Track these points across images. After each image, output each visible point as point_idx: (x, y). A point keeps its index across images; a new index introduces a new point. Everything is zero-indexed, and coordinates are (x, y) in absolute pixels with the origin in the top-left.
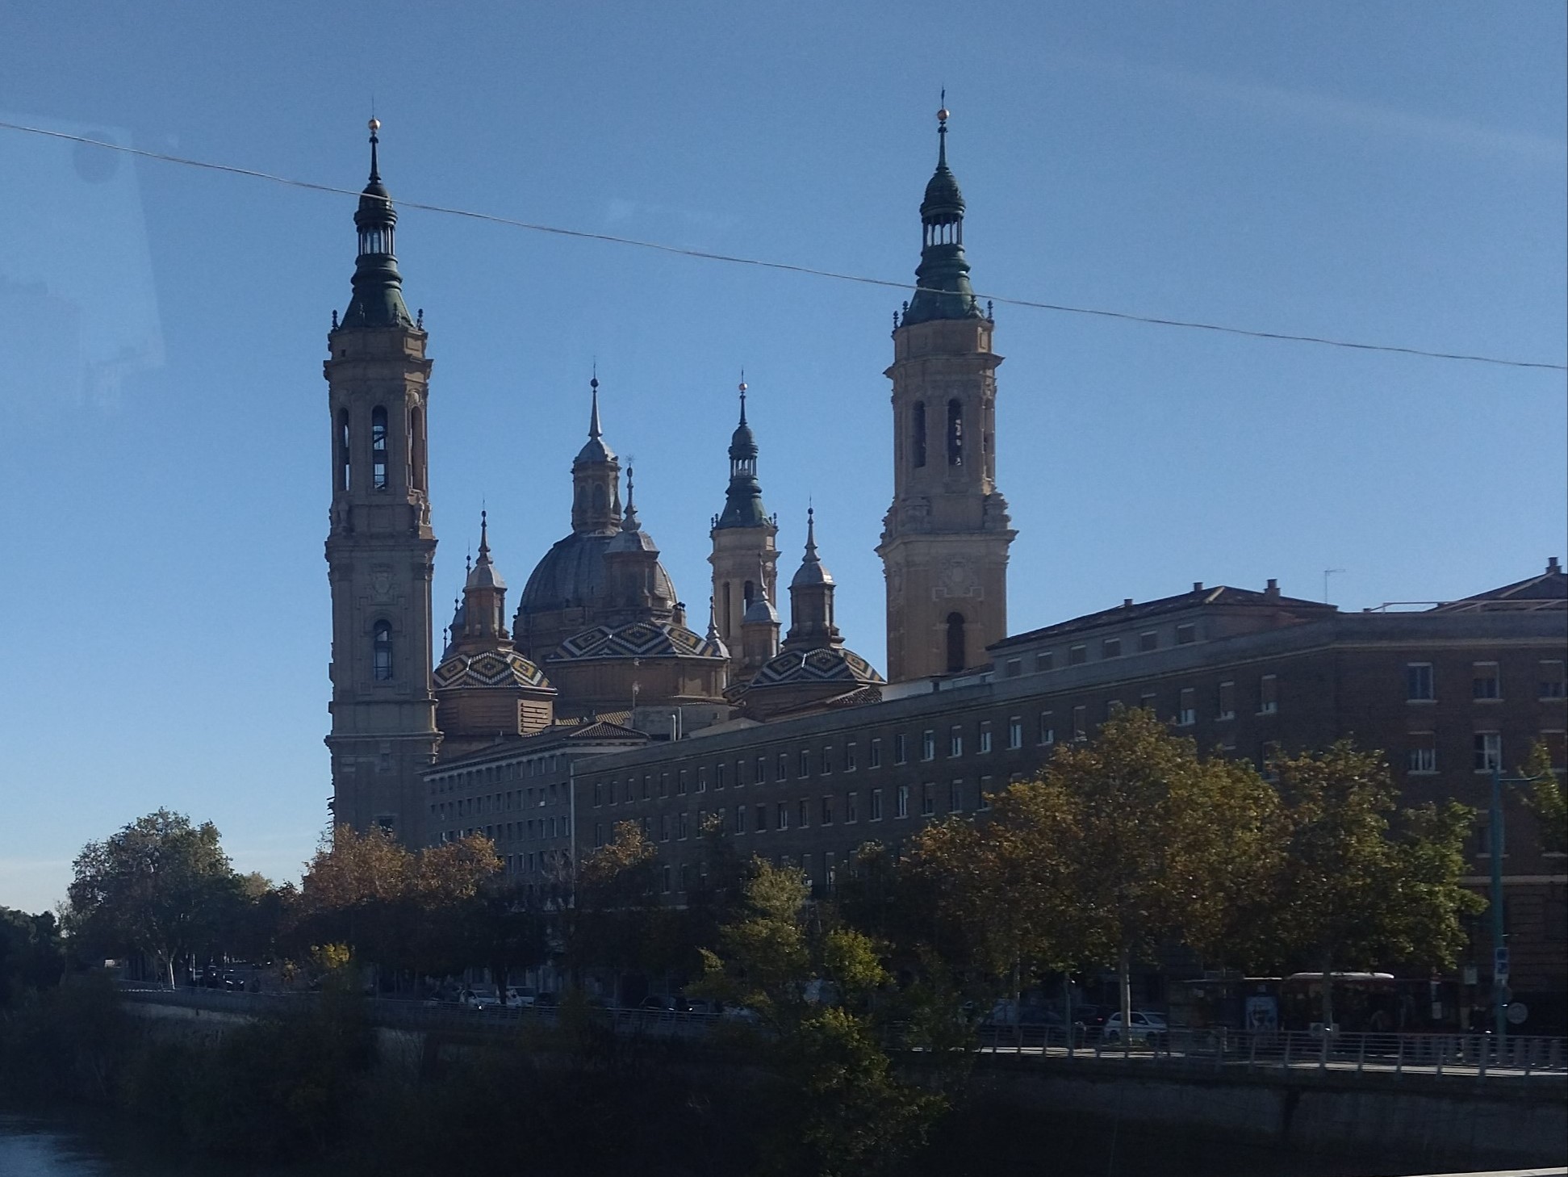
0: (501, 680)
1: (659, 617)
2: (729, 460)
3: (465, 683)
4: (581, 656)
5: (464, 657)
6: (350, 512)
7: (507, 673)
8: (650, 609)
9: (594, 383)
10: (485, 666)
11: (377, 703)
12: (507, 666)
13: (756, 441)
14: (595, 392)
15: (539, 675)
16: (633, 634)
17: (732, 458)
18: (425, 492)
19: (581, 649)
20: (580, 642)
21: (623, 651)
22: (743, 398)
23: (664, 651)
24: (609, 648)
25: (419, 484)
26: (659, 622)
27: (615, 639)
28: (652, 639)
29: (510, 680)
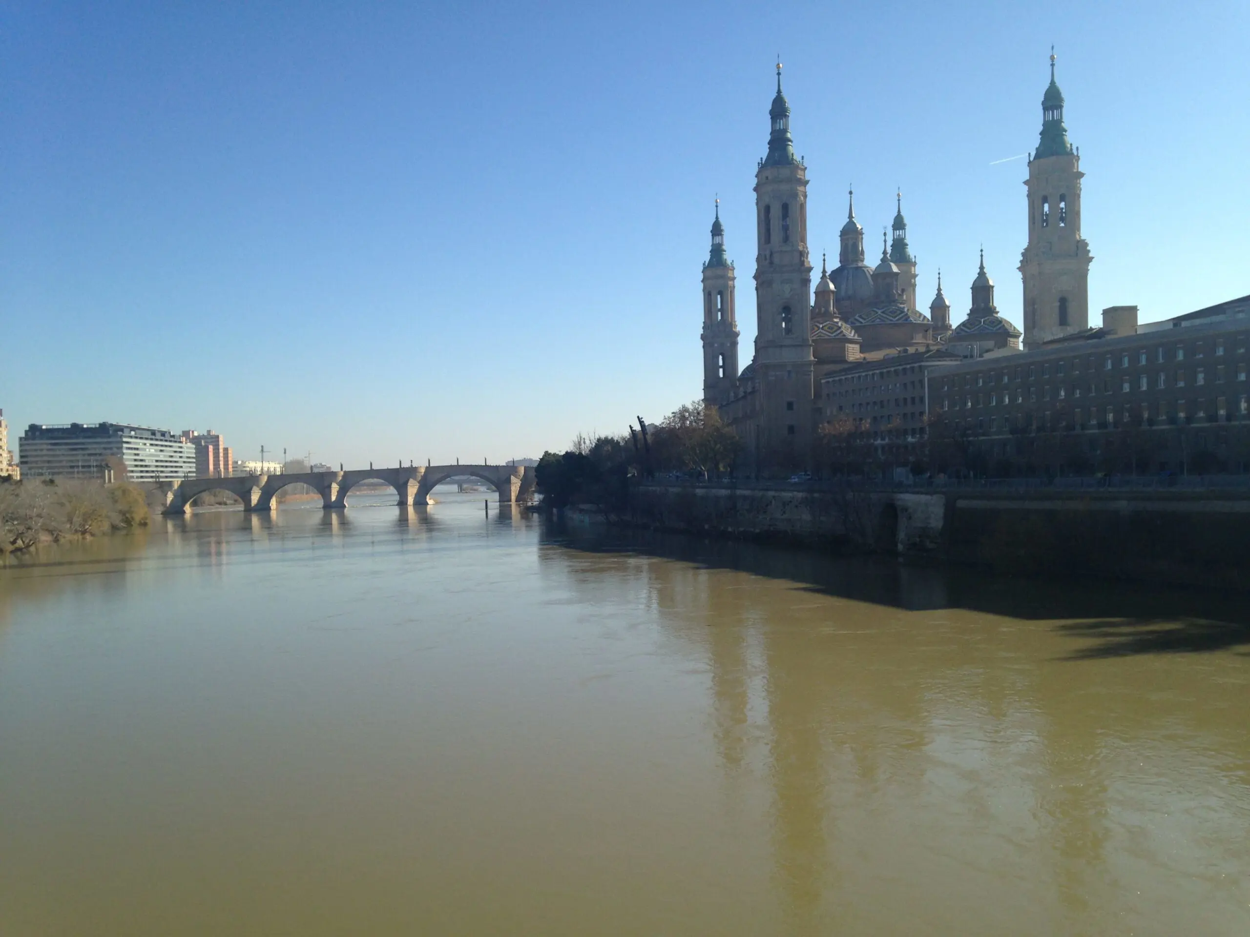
0: (837, 335)
1: (901, 304)
2: (892, 231)
3: (820, 336)
4: (865, 323)
5: (818, 325)
6: (771, 254)
7: (839, 332)
8: (897, 300)
9: (851, 193)
10: (829, 328)
11: (785, 346)
12: (840, 328)
13: (906, 221)
14: (851, 197)
15: (853, 332)
16: (890, 312)
17: (893, 230)
18: (806, 244)
19: (865, 319)
20: (863, 316)
21: (886, 320)
22: (899, 200)
23: (906, 320)
24: (879, 318)
25: (803, 239)
26: (902, 306)
27: (882, 314)
28: (900, 314)
29: (842, 334)
